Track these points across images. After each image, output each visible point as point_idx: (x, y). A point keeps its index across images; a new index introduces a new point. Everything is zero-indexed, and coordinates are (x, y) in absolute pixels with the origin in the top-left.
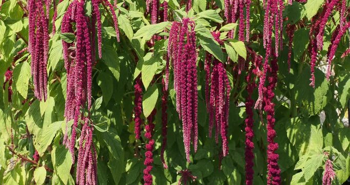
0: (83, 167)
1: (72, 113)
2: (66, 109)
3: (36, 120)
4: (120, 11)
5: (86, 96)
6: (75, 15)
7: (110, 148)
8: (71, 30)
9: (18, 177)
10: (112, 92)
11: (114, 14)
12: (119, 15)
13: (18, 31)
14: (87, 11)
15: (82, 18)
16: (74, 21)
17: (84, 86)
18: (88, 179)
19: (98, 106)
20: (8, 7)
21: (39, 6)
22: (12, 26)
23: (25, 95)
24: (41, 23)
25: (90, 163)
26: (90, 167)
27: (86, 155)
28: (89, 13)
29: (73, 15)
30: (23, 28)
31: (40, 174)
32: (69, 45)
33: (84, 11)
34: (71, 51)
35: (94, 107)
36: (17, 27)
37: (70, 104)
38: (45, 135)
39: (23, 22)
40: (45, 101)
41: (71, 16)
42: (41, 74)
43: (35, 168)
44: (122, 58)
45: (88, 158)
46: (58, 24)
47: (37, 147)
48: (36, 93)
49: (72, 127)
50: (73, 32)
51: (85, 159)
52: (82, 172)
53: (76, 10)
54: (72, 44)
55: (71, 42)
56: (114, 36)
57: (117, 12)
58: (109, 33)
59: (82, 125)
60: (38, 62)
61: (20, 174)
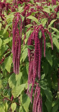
0: (36, 105)
1: (31, 81)
2: (28, 79)
3: (13, 82)
4: (53, 36)
5: (38, 73)
6: (34, 37)
7: (47, 96)
8: (32, 44)
9: (5, 107)
10: (48, 71)
11: (51, 37)
12: (53, 38)
13: (7, 43)
14: (39, 36)
15: (37, 39)
16: (34, 40)
17: (37, 69)
18: (38, 111)
19: (43, 78)
20: (3, 32)
21: (17, 33)
22: (4, 41)
23: (9, 71)
24: (18, 40)
25: (39, 103)
26: (39, 105)
27: (37, 100)
28: (40, 37)
29: (33, 38)
30: (9, 42)
31: (14, 106)
32: (31, 51)
33: (38, 36)
34: (32, 53)
35: (41, 78)
36: (7, 41)
37: (31, 76)
38: (18, 90)
39: (9, 39)
40: (18, 74)
41: (32, 38)
42: (17, 62)
43: (11, 103)
44: (52, 56)
45: (38, 101)
46: (26, 41)
47: (13, 94)
48: (14, 71)
49: (31, 87)
50: (33, 45)
51: (37, 102)
52: (36, 107)
53: (34, 35)
54: (32, 50)
55: (32, 49)
56: (51, 47)
57: (52, 36)
58: (48, 46)
59: (36, 86)
60: (16, 57)
61: (5, 106)
